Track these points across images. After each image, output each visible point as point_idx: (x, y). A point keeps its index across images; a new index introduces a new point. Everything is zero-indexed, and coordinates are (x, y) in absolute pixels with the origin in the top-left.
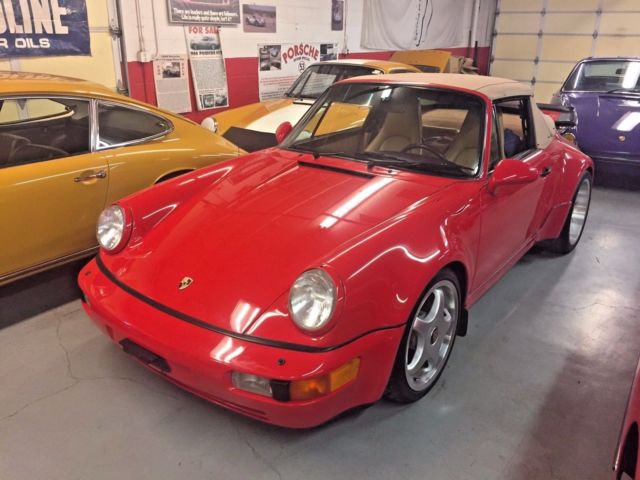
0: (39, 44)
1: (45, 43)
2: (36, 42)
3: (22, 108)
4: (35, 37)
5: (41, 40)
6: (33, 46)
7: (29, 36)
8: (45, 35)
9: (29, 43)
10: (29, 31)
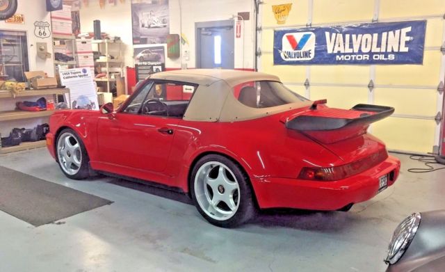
0: (387, 57)
1: (391, 57)
2: (386, 57)
3: (371, 91)
4: (386, 54)
5: (389, 56)
6: (383, 59)
7: (382, 53)
8: (393, 52)
9: (382, 57)
10: (383, 50)
